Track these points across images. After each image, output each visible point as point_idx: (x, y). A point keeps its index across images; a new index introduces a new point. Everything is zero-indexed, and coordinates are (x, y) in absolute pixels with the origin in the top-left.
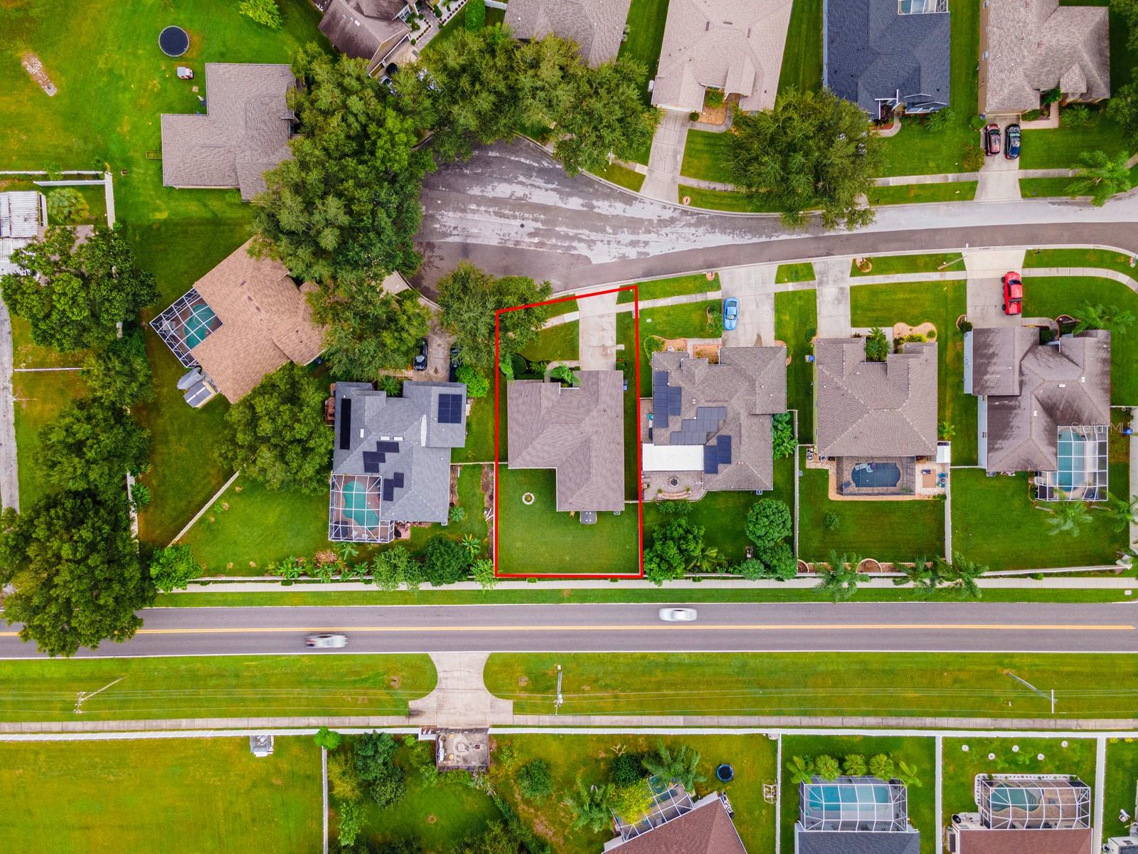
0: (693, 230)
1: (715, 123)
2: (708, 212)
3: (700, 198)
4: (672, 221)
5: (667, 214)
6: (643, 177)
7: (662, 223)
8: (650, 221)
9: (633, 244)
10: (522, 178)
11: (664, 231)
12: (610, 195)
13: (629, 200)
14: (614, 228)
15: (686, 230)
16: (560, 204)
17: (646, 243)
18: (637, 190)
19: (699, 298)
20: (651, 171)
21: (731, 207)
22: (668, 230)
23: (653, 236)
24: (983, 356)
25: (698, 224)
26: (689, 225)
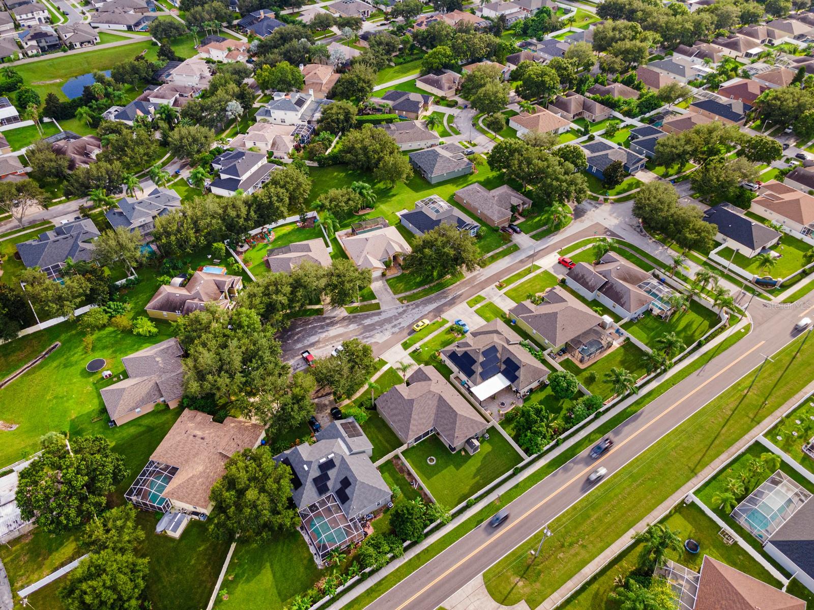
0: (417, 309)
1: (394, 273)
2: (418, 301)
3: (410, 298)
4: (405, 311)
5: (401, 310)
6: (378, 304)
7: (400, 314)
8: (395, 316)
9: (394, 326)
10: (320, 331)
11: (404, 316)
12: (368, 317)
13: (379, 314)
14: (379, 326)
15: (414, 311)
16: (346, 330)
17: (400, 324)
18: (379, 308)
19: (443, 329)
20: (380, 300)
21: (427, 295)
22: (406, 315)
23: (400, 320)
24: (580, 279)
25: (417, 306)
26: (414, 309)
